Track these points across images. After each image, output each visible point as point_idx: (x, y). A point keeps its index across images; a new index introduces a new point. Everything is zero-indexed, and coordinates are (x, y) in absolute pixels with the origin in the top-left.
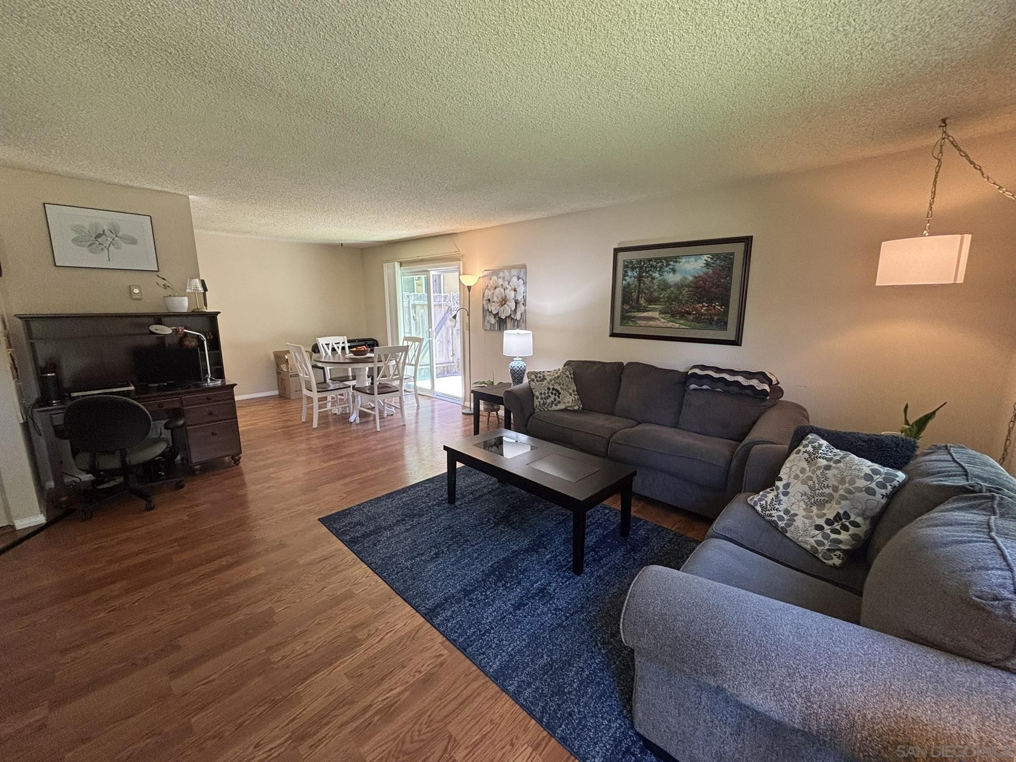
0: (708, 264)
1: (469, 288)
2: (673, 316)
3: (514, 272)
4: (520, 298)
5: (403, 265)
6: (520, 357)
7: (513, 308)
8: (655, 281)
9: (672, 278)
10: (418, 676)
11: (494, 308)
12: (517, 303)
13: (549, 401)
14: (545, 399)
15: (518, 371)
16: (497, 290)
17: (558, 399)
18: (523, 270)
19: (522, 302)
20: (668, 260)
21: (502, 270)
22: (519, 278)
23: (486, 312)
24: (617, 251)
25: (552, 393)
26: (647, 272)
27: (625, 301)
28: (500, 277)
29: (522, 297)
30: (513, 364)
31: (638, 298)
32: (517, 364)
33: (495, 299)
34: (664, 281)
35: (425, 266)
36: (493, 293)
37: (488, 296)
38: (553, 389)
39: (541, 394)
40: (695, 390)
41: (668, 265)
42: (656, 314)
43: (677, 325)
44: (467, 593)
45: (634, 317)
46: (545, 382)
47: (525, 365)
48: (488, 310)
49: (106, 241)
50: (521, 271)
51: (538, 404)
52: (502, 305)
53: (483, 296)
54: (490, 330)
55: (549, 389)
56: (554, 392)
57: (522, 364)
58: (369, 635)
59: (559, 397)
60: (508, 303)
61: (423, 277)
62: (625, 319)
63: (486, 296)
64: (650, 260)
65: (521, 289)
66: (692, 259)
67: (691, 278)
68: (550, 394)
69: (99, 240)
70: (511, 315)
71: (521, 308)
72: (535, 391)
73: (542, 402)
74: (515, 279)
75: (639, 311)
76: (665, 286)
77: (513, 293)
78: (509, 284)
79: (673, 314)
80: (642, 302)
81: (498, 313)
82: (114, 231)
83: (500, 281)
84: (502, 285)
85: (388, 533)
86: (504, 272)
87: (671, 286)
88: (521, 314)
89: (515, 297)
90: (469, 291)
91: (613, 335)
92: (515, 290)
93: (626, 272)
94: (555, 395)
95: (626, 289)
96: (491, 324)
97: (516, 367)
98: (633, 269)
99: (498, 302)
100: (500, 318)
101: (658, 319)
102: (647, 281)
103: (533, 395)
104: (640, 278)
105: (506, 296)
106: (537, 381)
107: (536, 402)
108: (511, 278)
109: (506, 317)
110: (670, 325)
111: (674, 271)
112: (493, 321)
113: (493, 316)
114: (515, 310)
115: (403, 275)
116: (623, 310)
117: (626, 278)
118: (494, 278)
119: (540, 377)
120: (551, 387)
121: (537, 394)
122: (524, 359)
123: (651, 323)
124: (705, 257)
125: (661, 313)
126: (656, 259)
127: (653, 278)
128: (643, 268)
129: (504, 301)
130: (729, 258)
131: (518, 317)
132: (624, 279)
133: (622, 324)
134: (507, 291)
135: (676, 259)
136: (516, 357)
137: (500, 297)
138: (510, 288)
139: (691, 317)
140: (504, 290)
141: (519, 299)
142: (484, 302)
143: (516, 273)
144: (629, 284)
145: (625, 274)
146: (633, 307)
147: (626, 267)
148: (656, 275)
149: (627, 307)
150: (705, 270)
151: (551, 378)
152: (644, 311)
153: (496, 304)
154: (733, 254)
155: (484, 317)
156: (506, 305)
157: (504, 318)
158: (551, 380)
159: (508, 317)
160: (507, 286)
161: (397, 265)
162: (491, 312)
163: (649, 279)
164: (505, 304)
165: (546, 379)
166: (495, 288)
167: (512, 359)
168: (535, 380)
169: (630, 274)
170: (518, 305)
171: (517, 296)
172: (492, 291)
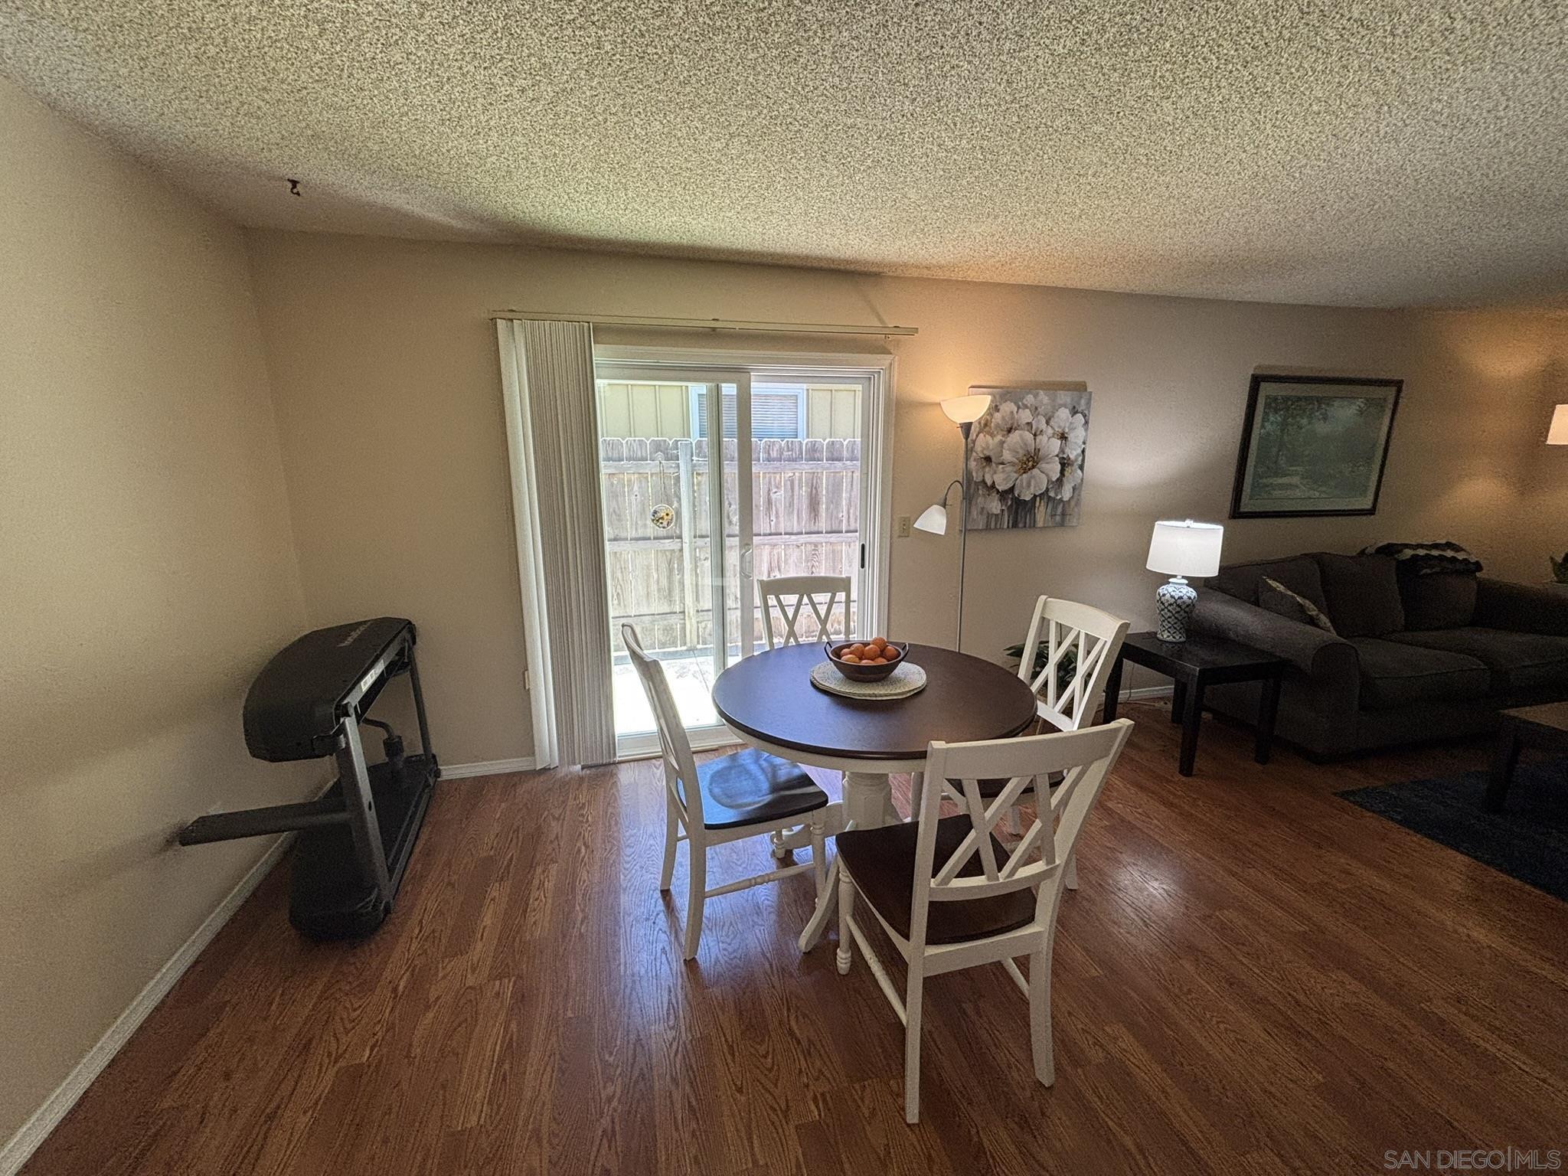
0: (1361, 412)
3: (1064, 397)
4: (1073, 453)
5: (603, 337)
6: (1183, 577)
7: (1055, 476)
8: (1302, 431)
9: (1322, 428)
12: (1065, 463)
16: (1015, 436)
19: (1080, 462)
20: (1322, 401)
21: (1031, 389)
22: (1074, 412)
23: (976, 487)
24: (1256, 381)
26: (1294, 417)
27: (1258, 461)
28: (1026, 407)
29: (1079, 451)
31: (1277, 456)
33: (1007, 456)
34: (1314, 431)
36: (1002, 443)
37: (988, 448)
41: (1319, 409)
42: (1295, 480)
45: (1269, 485)
48: (984, 481)
50: (1077, 398)
52: (1027, 470)
54: (996, 528)
60: (1043, 465)
62: (1255, 488)
63: (979, 449)
64: (1300, 399)
65: (1077, 436)
70: (1047, 490)
71: (1073, 476)
74: (1064, 414)
75: (1276, 475)
76: (1311, 438)
77: (1057, 443)
78: (1048, 423)
79: (1316, 479)
80: (1282, 461)
81: (1012, 489)
83: (1026, 416)
84: (1029, 424)
87: (1318, 440)
88: (1072, 489)
89: (1062, 451)
91: (1236, 514)
92: (1063, 437)
93: (1267, 414)
95: (1263, 443)
96: (990, 515)
98: (1277, 410)
99: (1013, 464)
100: (1016, 500)
101: (1297, 486)
102: (1290, 430)
104: (1284, 426)
105: (1036, 450)
108: (1055, 409)
109: (1035, 496)
110: (1311, 493)
112: (995, 506)
113: (995, 497)
114: (1058, 480)
116: (1255, 474)
117: (1266, 424)
118: (1008, 407)
123: (1288, 492)
125: (1302, 477)
126: (1306, 399)
127: (1300, 427)
128: (1291, 411)
129: (1031, 460)
131: (1066, 493)
132: (1263, 427)
133: (1251, 496)
134: (1043, 439)
136: (1175, 576)
137: (1021, 452)
138: (1050, 431)
140: (1035, 435)
141: (1072, 457)
142: (973, 464)
143: (1069, 400)
144: (1268, 434)
145: (1265, 418)
146: (1267, 470)
147: (1265, 406)
148: (1305, 422)
149: (1261, 470)
152: (1283, 475)
153: (1009, 469)
155: (969, 498)
156: (1036, 471)
157: (1027, 497)
159: (1041, 495)
160: (1043, 426)
162: (993, 486)
163: (1295, 427)
164: (1033, 467)
166: (1009, 431)
169: (1272, 417)
170: (1068, 470)
171: (1067, 450)
172: (999, 438)
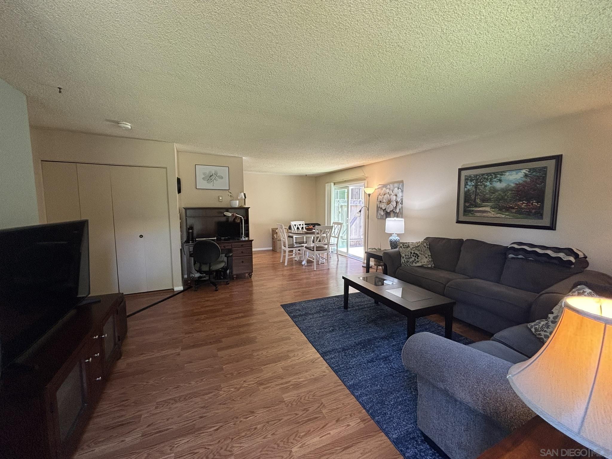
0: (526, 176)
1: (369, 195)
2: (500, 210)
3: (396, 185)
4: (399, 200)
5: (336, 184)
6: (396, 234)
8: (487, 188)
9: (498, 185)
10: (312, 377)
11: (383, 206)
12: (397, 202)
13: (411, 260)
14: (408, 258)
15: (394, 242)
16: (386, 196)
17: (417, 260)
18: (401, 184)
20: (496, 174)
21: (389, 184)
22: (398, 188)
23: (379, 208)
24: (460, 170)
25: (413, 256)
26: (481, 182)
27: (465, 201)
28: (388, 188)
29: (400, 199)
30: (391, 238)
31: (475, 199)
32: (394, 238)
33: (384, 201)
34: (494, 187)
35: (347, 184)
36: (383, 197)
37: (380, 199)
38: (414, 253)
39: (406, 255)
40: (513, 258)
41: (496, 177)
42: (488, 209)
43: (503, 216)
44: (344, 350)
45: (473, 211)
46: (409, 249)
47: (399, 239)
49: (213, 178)
50: (400, 185)
51: (404, 262)
52: (388, 204)
53: (377, 199)
54: (381, 218)
55: (411, 253)
56: (415, 255)
57: (397, 238)
58: (294, 356)
59: (418, 258)
60: (392, 203)
61: (346, 190)
62: (466, 212)
63: (379, 199)
64: (483, 175)
65: (400, 195)
66: (514, 173)
67: (513, 185)
68: (412, 256)
69: (211, 177)
70: (393, 210)
71: (400, 206)
72: (402, 254)
73: (406, 261)
74: (396, 189)
75: (476, 207)
76: (494, 191)
77: (395, 197)
78: (392, 192)
79: (501, 209)
80: (478, 201)
81: (385, 209)
82: (216, 174)
83: (388, 191)
84: (388, 193)
85: (311, 317)
86: (390, 185)
87: (499, 191)
88: (400, 209)
89: (396, 199)
90: (369, 196)
91: (458, 222)
92: (396, 195)
93: (467, 182)
94: (415, 257)
95: (467, 194)
96: (381, 215)
97: (393, 240)
98: (471, 181)
99: (385, 203)
100: (386, 212)
101: (489, 212)
102: (482, 188)
103: (401, 256)
104: (476, 186)
105: (390, 199)
106: (404, 248)
107: (402, 261)
108: (394, 188)
110: (498, 215)
111: (500, 181)
112: (382, 213)
113: (382, 211)
114: (396, 207)
115: (335, 189)
116: (465, 206)
117: (467, 186)
118: (384, 189)
119: (406, 246)
120: (413, 252)
121: (403, 255)
122: (398, 235)
123: (485, 214)
124: (524, 171)
125: (492, 207)
126: (487, 174)
127: (485, 186)
128: (478, 180)
129: (389, 202)
130: (544, 170)
131: (398, 211)
132: (466, 187)
133: (464, 215)
135: (502, 173)
136: (393, 234)
137: (387, 200)
138: (393, 194)
139: (514, 211)
140: (390, 195)
141: (399, 201)
142: (378, 203)
144: (469, 190)
145: (466, 184)
146: (471, 204)
147: (466, 179)
148: (488, 184)
149: (467, 204)
150: (524, 179)
151: (413, 246)
152: (480, 207)
153: (385, 204)
154: (546, 167)
155: (377, 211)
156: (390, 204)
157: (389, 211)
158: (413, 248)
159: (392, 211)
160: (392, 193)
161: (332, 184)
162: (382, 208)
163: (483, 186)
165: (410, 247)
166: (385, 194)
167: (391, 235)
168: (403, 247)
169: (469, 183)
170: (397, 204)
171: (397, 199)
172: (382, 196)
